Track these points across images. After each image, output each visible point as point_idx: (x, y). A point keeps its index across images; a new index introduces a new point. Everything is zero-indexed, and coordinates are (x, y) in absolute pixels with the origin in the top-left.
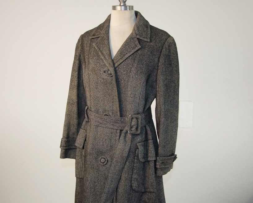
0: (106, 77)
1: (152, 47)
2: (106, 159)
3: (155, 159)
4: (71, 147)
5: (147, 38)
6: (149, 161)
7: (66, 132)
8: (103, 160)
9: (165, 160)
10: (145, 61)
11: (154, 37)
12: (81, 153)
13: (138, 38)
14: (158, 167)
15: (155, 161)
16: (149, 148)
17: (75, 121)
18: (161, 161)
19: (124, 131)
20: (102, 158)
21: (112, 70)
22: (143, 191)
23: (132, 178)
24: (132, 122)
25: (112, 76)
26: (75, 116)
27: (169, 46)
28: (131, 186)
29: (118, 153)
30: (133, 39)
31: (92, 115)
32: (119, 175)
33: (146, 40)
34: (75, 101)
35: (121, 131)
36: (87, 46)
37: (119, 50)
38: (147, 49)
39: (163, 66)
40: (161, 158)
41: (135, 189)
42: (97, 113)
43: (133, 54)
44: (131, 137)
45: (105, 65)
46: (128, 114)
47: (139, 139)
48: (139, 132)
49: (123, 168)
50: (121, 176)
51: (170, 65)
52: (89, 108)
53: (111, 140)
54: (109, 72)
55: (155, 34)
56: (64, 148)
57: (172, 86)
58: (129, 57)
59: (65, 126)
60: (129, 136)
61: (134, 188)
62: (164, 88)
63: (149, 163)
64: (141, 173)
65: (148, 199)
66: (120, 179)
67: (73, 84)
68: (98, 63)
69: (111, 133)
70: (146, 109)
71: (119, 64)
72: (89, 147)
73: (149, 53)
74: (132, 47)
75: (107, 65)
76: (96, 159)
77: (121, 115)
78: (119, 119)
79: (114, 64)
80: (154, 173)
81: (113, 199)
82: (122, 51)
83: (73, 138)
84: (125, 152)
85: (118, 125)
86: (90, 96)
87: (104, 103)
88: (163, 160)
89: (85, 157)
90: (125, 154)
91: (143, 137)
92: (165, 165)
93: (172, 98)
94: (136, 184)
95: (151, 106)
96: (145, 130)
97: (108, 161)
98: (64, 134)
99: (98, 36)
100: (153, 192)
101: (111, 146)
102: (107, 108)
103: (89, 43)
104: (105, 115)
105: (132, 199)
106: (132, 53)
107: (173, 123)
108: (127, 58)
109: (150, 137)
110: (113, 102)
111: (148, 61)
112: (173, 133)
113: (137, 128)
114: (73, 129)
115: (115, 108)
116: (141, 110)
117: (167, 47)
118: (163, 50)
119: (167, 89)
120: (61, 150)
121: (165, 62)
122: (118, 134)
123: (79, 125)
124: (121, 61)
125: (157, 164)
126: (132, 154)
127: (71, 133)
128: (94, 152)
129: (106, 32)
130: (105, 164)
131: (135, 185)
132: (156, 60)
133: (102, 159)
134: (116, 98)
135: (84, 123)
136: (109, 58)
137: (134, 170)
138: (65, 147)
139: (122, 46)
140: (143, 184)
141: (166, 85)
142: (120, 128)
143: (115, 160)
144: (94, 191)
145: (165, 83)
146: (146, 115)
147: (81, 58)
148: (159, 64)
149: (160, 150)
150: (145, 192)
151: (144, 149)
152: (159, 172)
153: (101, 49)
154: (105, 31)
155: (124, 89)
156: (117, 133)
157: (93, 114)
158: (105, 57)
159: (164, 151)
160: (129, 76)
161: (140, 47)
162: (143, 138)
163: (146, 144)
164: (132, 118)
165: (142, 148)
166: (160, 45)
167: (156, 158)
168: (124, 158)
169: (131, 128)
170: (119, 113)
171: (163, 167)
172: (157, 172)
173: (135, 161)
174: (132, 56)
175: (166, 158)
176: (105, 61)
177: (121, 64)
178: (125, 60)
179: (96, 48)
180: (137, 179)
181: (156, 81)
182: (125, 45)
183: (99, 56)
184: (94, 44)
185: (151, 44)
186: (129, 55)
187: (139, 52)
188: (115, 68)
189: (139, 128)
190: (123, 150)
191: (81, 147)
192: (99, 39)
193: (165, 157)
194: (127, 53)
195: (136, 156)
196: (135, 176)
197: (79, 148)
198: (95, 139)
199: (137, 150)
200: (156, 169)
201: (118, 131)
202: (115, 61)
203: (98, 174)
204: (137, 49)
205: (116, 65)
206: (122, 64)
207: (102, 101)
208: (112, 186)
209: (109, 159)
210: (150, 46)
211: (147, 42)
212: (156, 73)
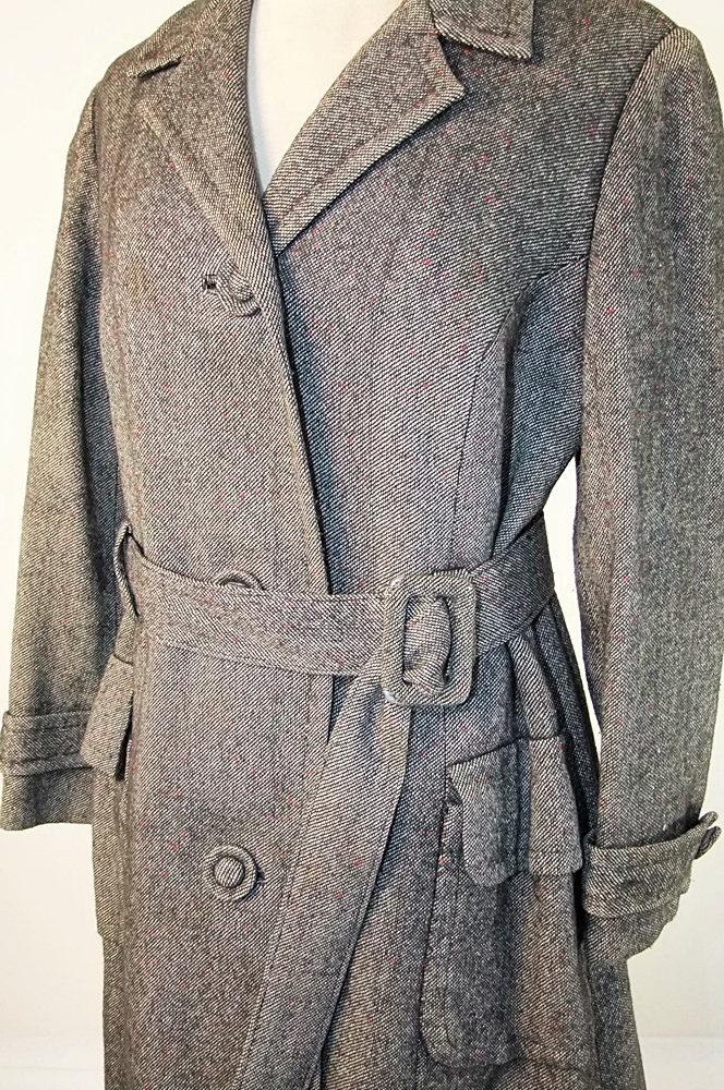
0: (213, 321)
1: (546, 93)
2: (250, 866)
5: (507, 34)
6: (538, 879)
7: (28, 678)
8: (228, 871)
9: (644, 864)
10: (499, 195)
11: (562, 30)
13: (441, 38)
14: (596, 909)
15: (578, 879)
16: (539, 792)
17: (77, 610)
18: (619, 871)
19: (356, 692)
20: (220, 856)
21: (253, 273)
22: (501, 1055)
23: (420, 990)
24: (413, 629)
25: (257, 311)
27: (668, 96)
28: (419, 1042)
29: (315, 833)
30: (407, 42)
32: (337, 973)
33: (499, 45)
34: (66, 493)
35: (339, 683)
36: (111, 130)
37: (308, 124)
38: (508, 106)
39: (626, 227)
40: (621, 856)
41: (444, 1057)
42: (182, 565)
43: (407, 141)
44: (404, 724)
45: (209, 236)
46: (381, 571)
47: (462, 739)
48: (460, 692)
49: (360, 928)
50: (347, 975)
52: (136, 534)
54: (237, 282)
55: (570, 13)
56: (21, 769)
57: (685, 371)
58: (374, 166)
59: (17, 640)
60: (392, 725)
61: (439, 1050)
62: (635, 385)
64: (488, 949)
66: (344, 992)
67: (50, 383)
68: (167, 224)
69: (276, 699)
70: (506, 537)
71: (305, 221)
73: (527, 135)
74: (396, 99)
75: (221, 232)
76: (185, 857)
77: (338, 581)
78: (319, 608)
79: (270, 229)
80: (572, 955)
82: (321, 137)
83: (76, 707)
84: (370, 827)
85: (315, 646)
86: (133, 453)
87: (219, 499)
88: (630, 868)
90: (370, 847)
91: (495, 720)
92: (648, 894)
93: (691, 456)
94: (455, 1022)
95: (545, 510)
96: (503, 674)
97: (259, 875)
98: (13, 686)
99: (175, 56)
100: (570, 1068)
101: (277, 782)
103: (125, 111)
104: (224, 582)
106: (397, 136)
107: (694, 615)
108: (364, 175)
109: (539, 716)
110: (277, 493)
111: (520, 189)
112: (697, 682)
113: (446, 671)
114: (72, 656)
115: (290, 537)
116: (474, 540)
117: (655, 98)
118: (625, 119)
119: (654, 390)
120: (6, 784)
121: (642, 202)
122: (323, 707)
124: (320, 200)
125: (593, 891)
126: (414, 838)
127: (58, 682)
129: (224, 18)
131: (443, 1033)
132: (579, 188)
134: (297, 461)
136: (234, 186)
137: (433, 939)
138: (26, 761)
139: (330, 95)
140: (501, 1016)
141: (648, 365)
142: (331, 668)
143: (299, 879)
144: (185, 1055)
145: (643, 350)
146: (510, 575)
147: (91, 221)
148: (602, 219)
149: (612, 803)
150: (516, 1063)
151: (503, 800)
152: (606, 940)
153: (187, 133)
154: (218, 13)
155: (347, 399)
156: (309, 695)
157: (153, 573)
158: (206, 181)
159: (641, 804)
160: (377, 309)
161: (458, 90)
162: (495, 728)
163: (513, 761)
164: (413, 601)
165: (490, 795)
166: (604, 84)
167: (586, 856)
169: (406, 666)
170: (317, 567)
171: (633, 907)
172: (592, 938)
173: (441, 880)
174: (402, 156)
175: (654, 850)
176: (206, 206)
177: (318, 217)
178: (351, 186)
179: (157, 127)
180: (458, 997)
181: (579, 338)
182: (349, 84)
183: (168, 177)
184: (144, 108)
185: (542, 73)
186: (377, 149)
187: (451, 128)
188: (278, 258)
189: (465, 664)
190: (351, 814)
192: (179, 69)
193: (642, 843)
194: (360, 143)
195: (443, 848)
196: (441, 977)
197: (104, 776)
199: (453, 810)
200: (582, 921)
201: (323, 687)
202: (277, 205)
203: (201, 957)
204: (434, 105)
205: (286, 232)
206: (329, 220)
207: (202, 483)
208: (289, 1041)
209: (265, 862)
210: (535, 88)
211: (513, 59)
212: (576, 282)
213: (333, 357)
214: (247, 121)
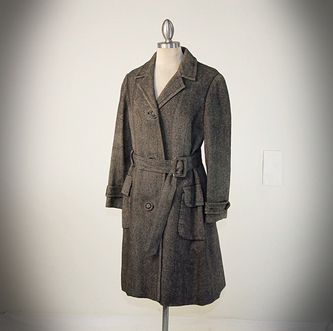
0: (149, 119)
1: (198, 86)
2: (152, 205)
3: (203, 205)
4: (118, 196)
5: (192, 77)
6: (197, 207)
7: (112, 179)
9: (214, 205)
10: (190, 102)
11: (201, 75)
12: (128, 201)
13: (183, 78)
14: (206, 213)
15: (204, 207)
16: (197, 193)
17: (121, 167)
18: (210, 206)
19: (170, 175)
20: (147, 203)
21: (155, 112)
22: (191, 239)
23: (178, 224)
24: (178, 165)
25: (156, 118)
26: (121, 162)
27: (217, 84)
28: (178, 233)
29: (163, 197)
30: (177, 78)
31: (137, 159)
32: (165, 220)
33: (191, 79)
34: (120, 146)
35: (167, 174)
36: (132, 86)
37: (163, 90)
38: (192, 88)
39: (209, 106)
40: (210, 204)
41: (182, 236)
42: (143, 156)
43: (177, 94)
44: (176, 180)
45: (149, 106)
46: (173, 157)
47: (185, 183)
48: (184, 176)
49: (169, 213)
50: (167, 221)
51: (219, 104)
52: (135, 152)
53: (156, 184)
54: (153, 114)
55: (202, 72)
56: (110, 196)
57: (221, 127)
58: (173, 97)
59: (110, 172)
60: (174, 180)
61: (181, 234)
62: (211, 129)
63: (197, 209)
64: (189, 219)
65: (197, 248)
66: (166, 224)
67: (118, 127)
68: (142, 104)
69: (157, 177)
70: (193, 153)
71: (163, 105)
72: (135, 192)
73: (194, 93)
74: (176, 87)
75: (151, 106)
76: (141, 204)
77: (167, 158)
78: (164, 162)
79: (158, 105)
80: (202, 220)
81: (159, 246)
82: (165, 92)
83: (120, 186)
84: (171, 195)
85: (163, 168)
86: (135, 139)
87: (149, 146)
88: (212, 206)
89: (131, 203)
90: (171, 198)
91: (190, 181)
92: (215, 211)
93: (222, 140)
94: (183, 230)
96: (192, 174)
97: (153, 207)
98: (109, 181)
99: (143, 76)
100: (202, 240)
101: (156, 191)
102: (152, 151)
103: (134, 83)
104: (149, 158)
105: (178, 247)
106: (176, 93)
107: (224, 167)
108: (171, 98)
109: (198, 181)
110: (157, 145)
111: (193, 101)
112: (225, 178)
113: (183, 171)
114: (119, 176)
115: (160, 151)
116: (187, 152)
117: (214, 85)
118: (210, 89)
119: (215, 130)
120: (107, 199)
121: (212, 101)
122: (164, 178)
123: (126, 172)
124: (165, 102)
125: (206, 209)
126: (177, 198)
127: (117, 180)
128: (139, 197)
129: (150, 71)
130: (151, 210)
131: (181, 231)
132: (202, 100)
133: (148, 205)
134: (160, 140)
135: (130, 169)
136: (153, 99)
137: (180, 215)
138: (111, 194)
139: (166, 86)
140: (191, 232)
141: (213, 126)
142: (165, 172)
143: (160, 204)
144: (140, 239)
145: (212, 124)
146: (194, 158)
147: (126, 99)
148: (206, 104)
149: (208, 196)
150: (194, 240)
151: (192, 194)
153: (145, 90)
155: (168, 131)
156: (162, 177)
157: (138, 157)
158: (148, 98)
159: (214, 196)
160: (173, 117)
161: (184, 86)
162: (190, 183)
164: (178, 161)
165: (189, 193)
166: (206, 84)
167: (205, 204)
168: (170, 202)
169: (176, 171)
170: (163, 156)
171: (212, 213)
172: (206, 218)
173: (181, 206)
174: (176, 96)
175: (216, 204)
176: (148, 102)
178: (169, 100)
179: (140, 88)
180: (184, 226)
181: (203, 121)
182: (169, 85)
183: (143, 97)
184: (138, 85)
185: (197, 83)
186: (173, 95)
187: (183, 92)
188: (159, 110)
189: (185, 171)
190: (168, 194)
191: (127, 194)
192: (144, 79)
193: (214, 202)
194: (171, 94)
195: (181, 200)
196: (181, 222)
197: (126, 196)
198: (140, 183)
199: (183, 194)
200: (204, 215)
201: (164, 175)
202: (158, 102)
203: (143, 221)
204: (181, 89)
205: (160, 106)
206: (166, 105)
207: (146, 143)
208: (158, 231)
209: (154, 204)
210: (196, 85)
211: (193, 81)
212: (202, 113)
213: (166, 124)
214: (154, 89)
